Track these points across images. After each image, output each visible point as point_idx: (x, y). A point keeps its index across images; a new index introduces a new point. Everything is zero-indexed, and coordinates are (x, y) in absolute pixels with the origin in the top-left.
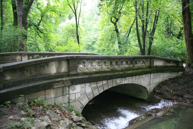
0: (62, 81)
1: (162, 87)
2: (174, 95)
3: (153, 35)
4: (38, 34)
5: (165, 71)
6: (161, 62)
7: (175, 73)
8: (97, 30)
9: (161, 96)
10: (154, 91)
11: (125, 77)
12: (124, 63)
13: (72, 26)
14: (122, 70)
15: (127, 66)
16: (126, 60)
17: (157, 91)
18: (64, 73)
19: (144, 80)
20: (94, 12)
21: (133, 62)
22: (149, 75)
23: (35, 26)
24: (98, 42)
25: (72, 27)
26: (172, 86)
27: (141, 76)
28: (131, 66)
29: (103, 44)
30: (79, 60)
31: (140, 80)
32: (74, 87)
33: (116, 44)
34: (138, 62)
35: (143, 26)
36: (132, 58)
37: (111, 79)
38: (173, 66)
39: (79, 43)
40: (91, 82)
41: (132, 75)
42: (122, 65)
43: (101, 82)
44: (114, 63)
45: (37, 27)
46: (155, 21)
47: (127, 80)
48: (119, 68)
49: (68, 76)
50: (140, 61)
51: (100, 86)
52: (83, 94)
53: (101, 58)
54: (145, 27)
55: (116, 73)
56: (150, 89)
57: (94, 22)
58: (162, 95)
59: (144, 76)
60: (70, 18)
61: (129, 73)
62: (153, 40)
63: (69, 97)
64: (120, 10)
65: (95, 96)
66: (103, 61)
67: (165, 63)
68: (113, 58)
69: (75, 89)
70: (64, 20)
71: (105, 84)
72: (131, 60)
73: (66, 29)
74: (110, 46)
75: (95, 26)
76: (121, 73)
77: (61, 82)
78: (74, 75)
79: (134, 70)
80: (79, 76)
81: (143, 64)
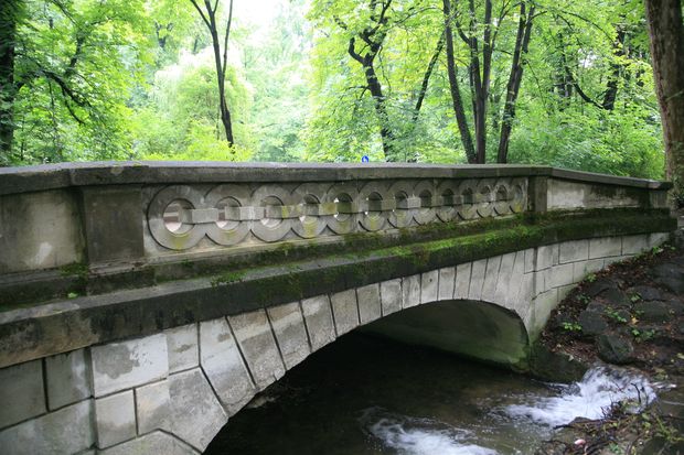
0: (32, 328)
11: (420, 272)
12: (415, 200)
14: (404, 240)
15: (426, 216)
16: (420, 188)
19: (507, 280)
21: (456, 196)
22: (529, 253)
27: (494, 262)
28: (447, 214)
30: (150, 192)
31: (490, 279)
34: (477, 195)
37: (346, 289)
40: (231, 316)
41: (452, 260)
42: (405, 213)
43: (294, 305)
44: (360, 205)
47: (434, 284)
48: (388, 226)
49: (80, 288)
52: (190, 383)
55: (373, 256)
59: (508, 259)
61: (438, 252)
63: (92, 412)
65: (263, 386)
66: (302, 192)
68: (356, 175)
69: (129, 366)
71: (314, 316)
72: (446, 186)
76: (398, 251)
78: (120, 282)
79: (462, 232)
80: (150, 286)
81: (502, 206)
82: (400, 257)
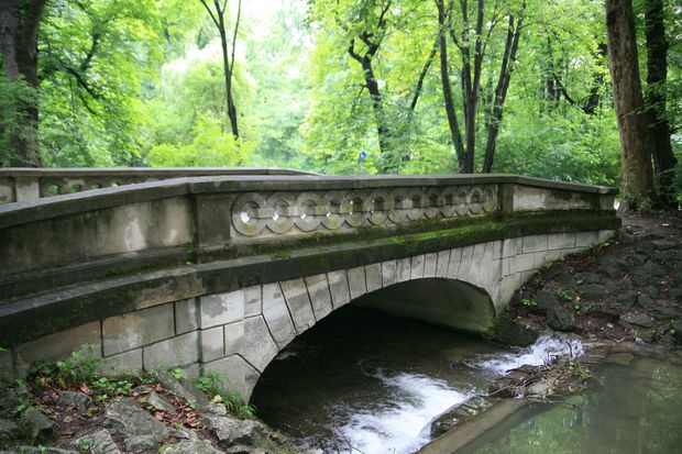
0: (171, 282)
1: (541, 287)
2: (588, 314)
3: (502, 101)
4: (85, 104)
5: (554, 230)
6: (537, 197)
7: (585, 234)
8: (301, 87)
9: (541, 319)
10: (515, 302)
11: (411, 255)
12: (407, 202)
13: (209, 73)
14: (400, 231)
15: (416, 214)
16: (413, 193)
17: (526, 302)
18: (176, 247)
19: (479, 264)
20: (289, 22)
21: (439, 199)
22: (497, 244)
23: (71, 71)
24: (305, 129)
25: (208, 76)
26: (579, 282)
27: (468, 250)
28: (432, 213)
29: (325, 138)
30: (233, 196)
31: (464, 263)
32: (220, 301)
33: (369, 134)
34: (456, 199)
35: (467, 68)
36: (435, 184)
37: (358, 266)
38: (578, 211)
39: (235, 132)
40: (283, 281)
41: (435, 247)
42: (400, 212)
43: (323, 276)
44: (369, 205)
45: (78, 76)
46: (507, 52)
47: (421, 266)
48: (388, 221)
49: (194, 258)
50: (463, 195)
51: (319, 293)
52: (256, 325)
53: (319, 188)
54: (472, 75)
55: (377, 243)
56: (499, 297)
57: (289, 58)
58: (545, 315)
59: (479, 248)
60: (202, 42)
61: (424, 241)
62: (500, 117)
63: (199, 339)
64: (383, 13)
65: (301, 331)
66: (329, 197)
67: (553, 199)
68: (366, 185)
69: (221, 310)
70: (180, 52)
71: (336, 285)
72: (431, 192)
73: (187, 84)
74: (350, 144)
75: (294, 73)
76: (395, 240)
77: (164, 286)
78: (217, 255)
79: (444, 226)
80: (235, 258)
81: (476, 206)
82: (395, 244)
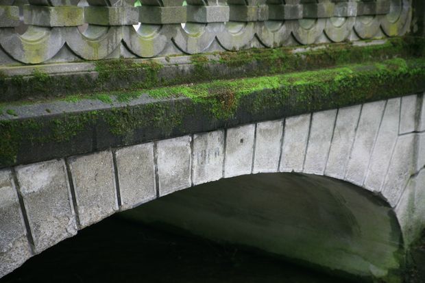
11: (224, 126)
14: (199, 73)
15: (238, 36)
19: (370, 144)
22: (409, 102)
27: (349, 115)
28: (274, 35)
31: (341, 142)
41: (278, 109)
42: (202, 30)
47: (246, 149)
48: (172, 50)
55: (144, 98)
56: (411, 209)
59: (372, 110)
61: (254, 95)
71: (41, 194)
76: (187, 92)
79: (298, 65)
82: (188, 101)
